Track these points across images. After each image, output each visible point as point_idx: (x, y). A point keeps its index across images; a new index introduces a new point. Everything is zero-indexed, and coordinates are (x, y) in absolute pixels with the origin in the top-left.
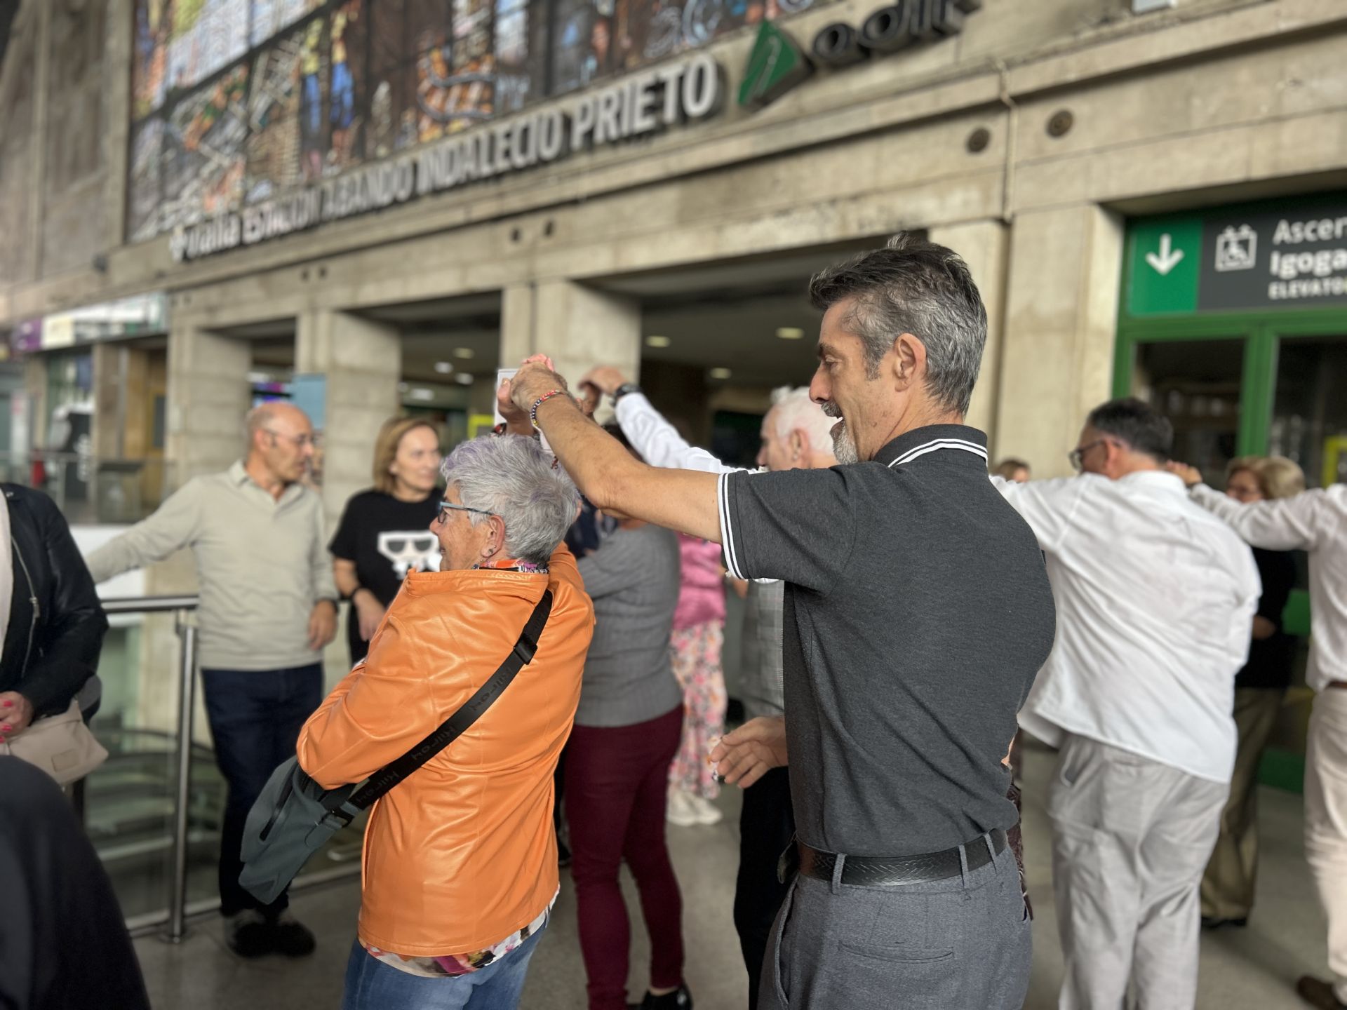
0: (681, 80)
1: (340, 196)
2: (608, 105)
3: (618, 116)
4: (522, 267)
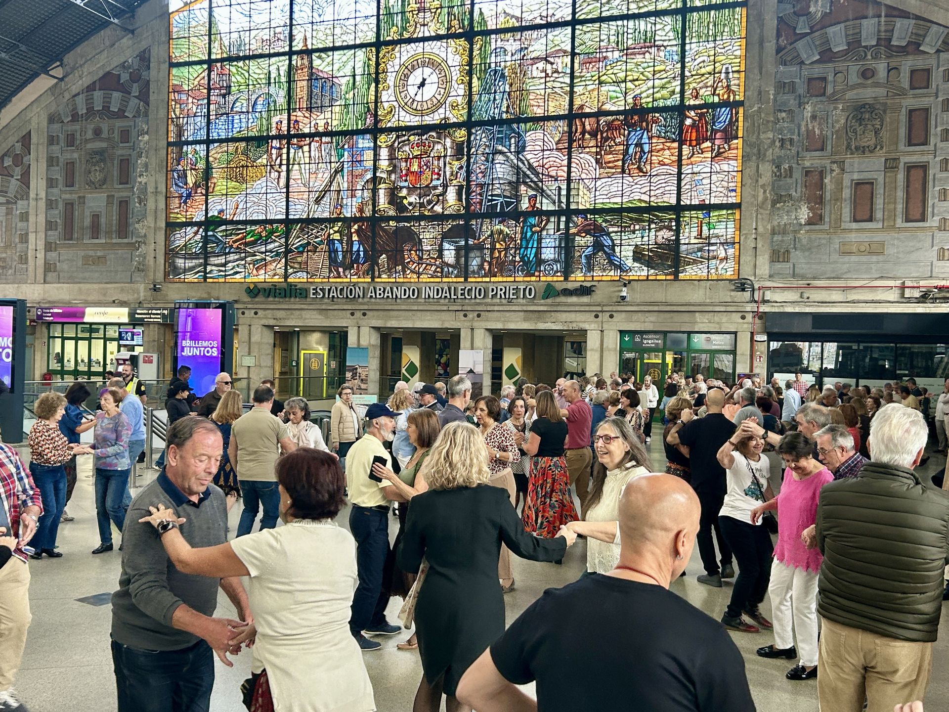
0: (524, 290)
1: (378, 292)
2: (501, 290)
3: (505, 293)
4: (469, 324)
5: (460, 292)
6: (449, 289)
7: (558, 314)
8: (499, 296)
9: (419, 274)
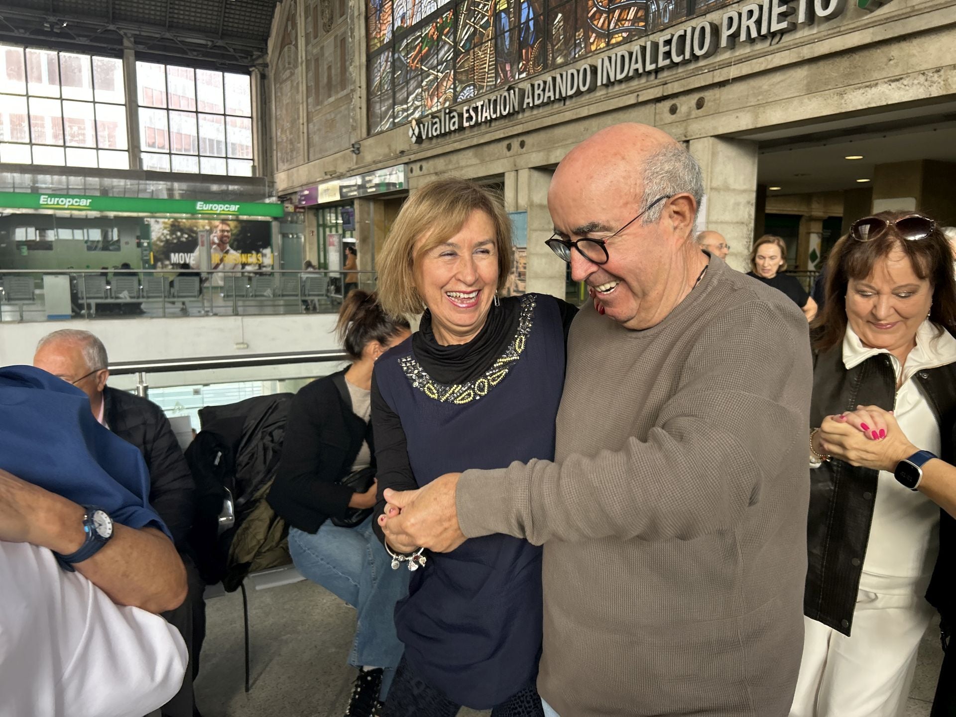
1: (537, 92)
2: (751, 13)
3: (759, 23)
4: (679, 130)
5: (662, 49)
6: (643, 49)
7: (912, 48)
8: (743, 37)
9: (609, 35)
